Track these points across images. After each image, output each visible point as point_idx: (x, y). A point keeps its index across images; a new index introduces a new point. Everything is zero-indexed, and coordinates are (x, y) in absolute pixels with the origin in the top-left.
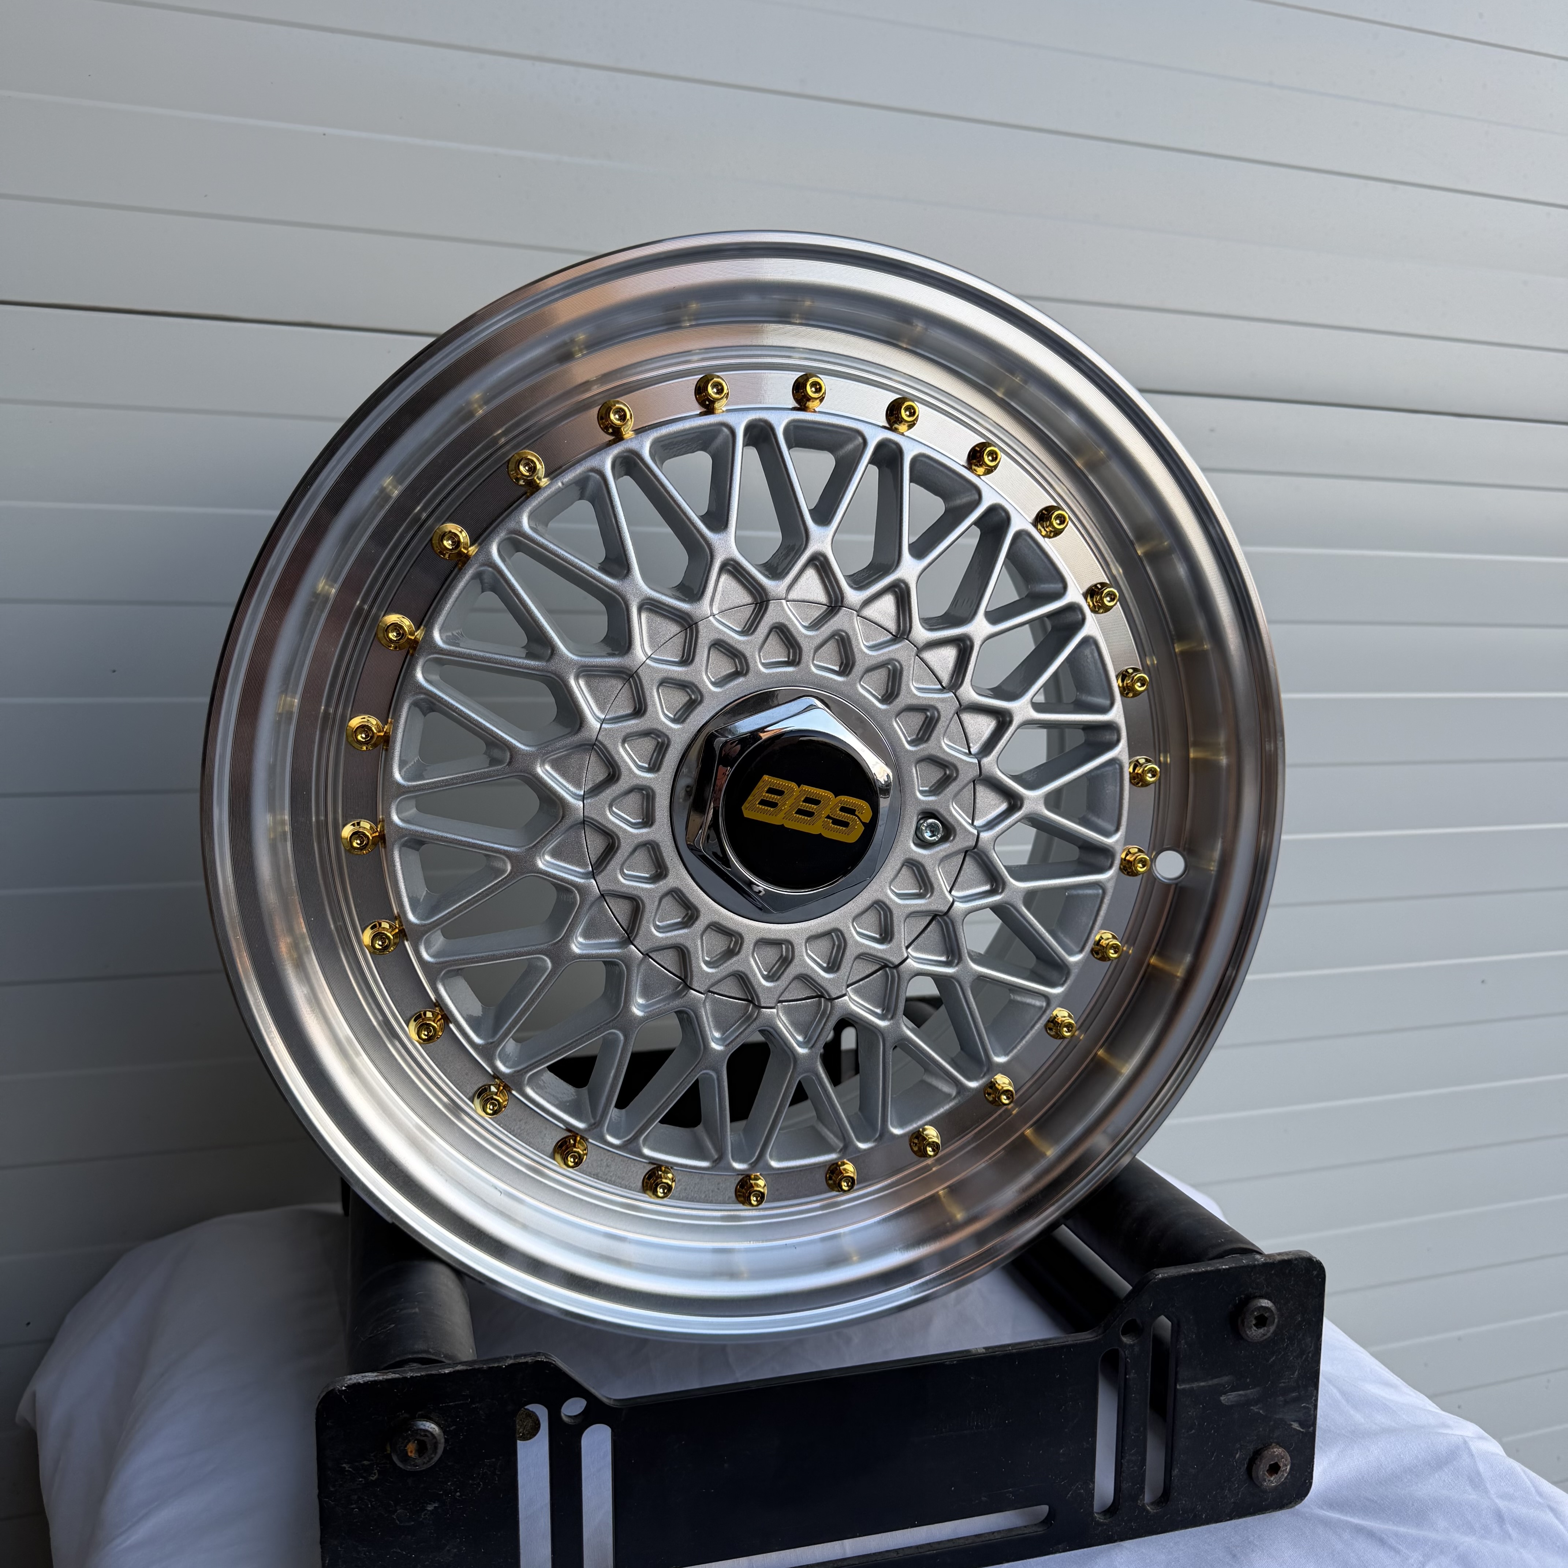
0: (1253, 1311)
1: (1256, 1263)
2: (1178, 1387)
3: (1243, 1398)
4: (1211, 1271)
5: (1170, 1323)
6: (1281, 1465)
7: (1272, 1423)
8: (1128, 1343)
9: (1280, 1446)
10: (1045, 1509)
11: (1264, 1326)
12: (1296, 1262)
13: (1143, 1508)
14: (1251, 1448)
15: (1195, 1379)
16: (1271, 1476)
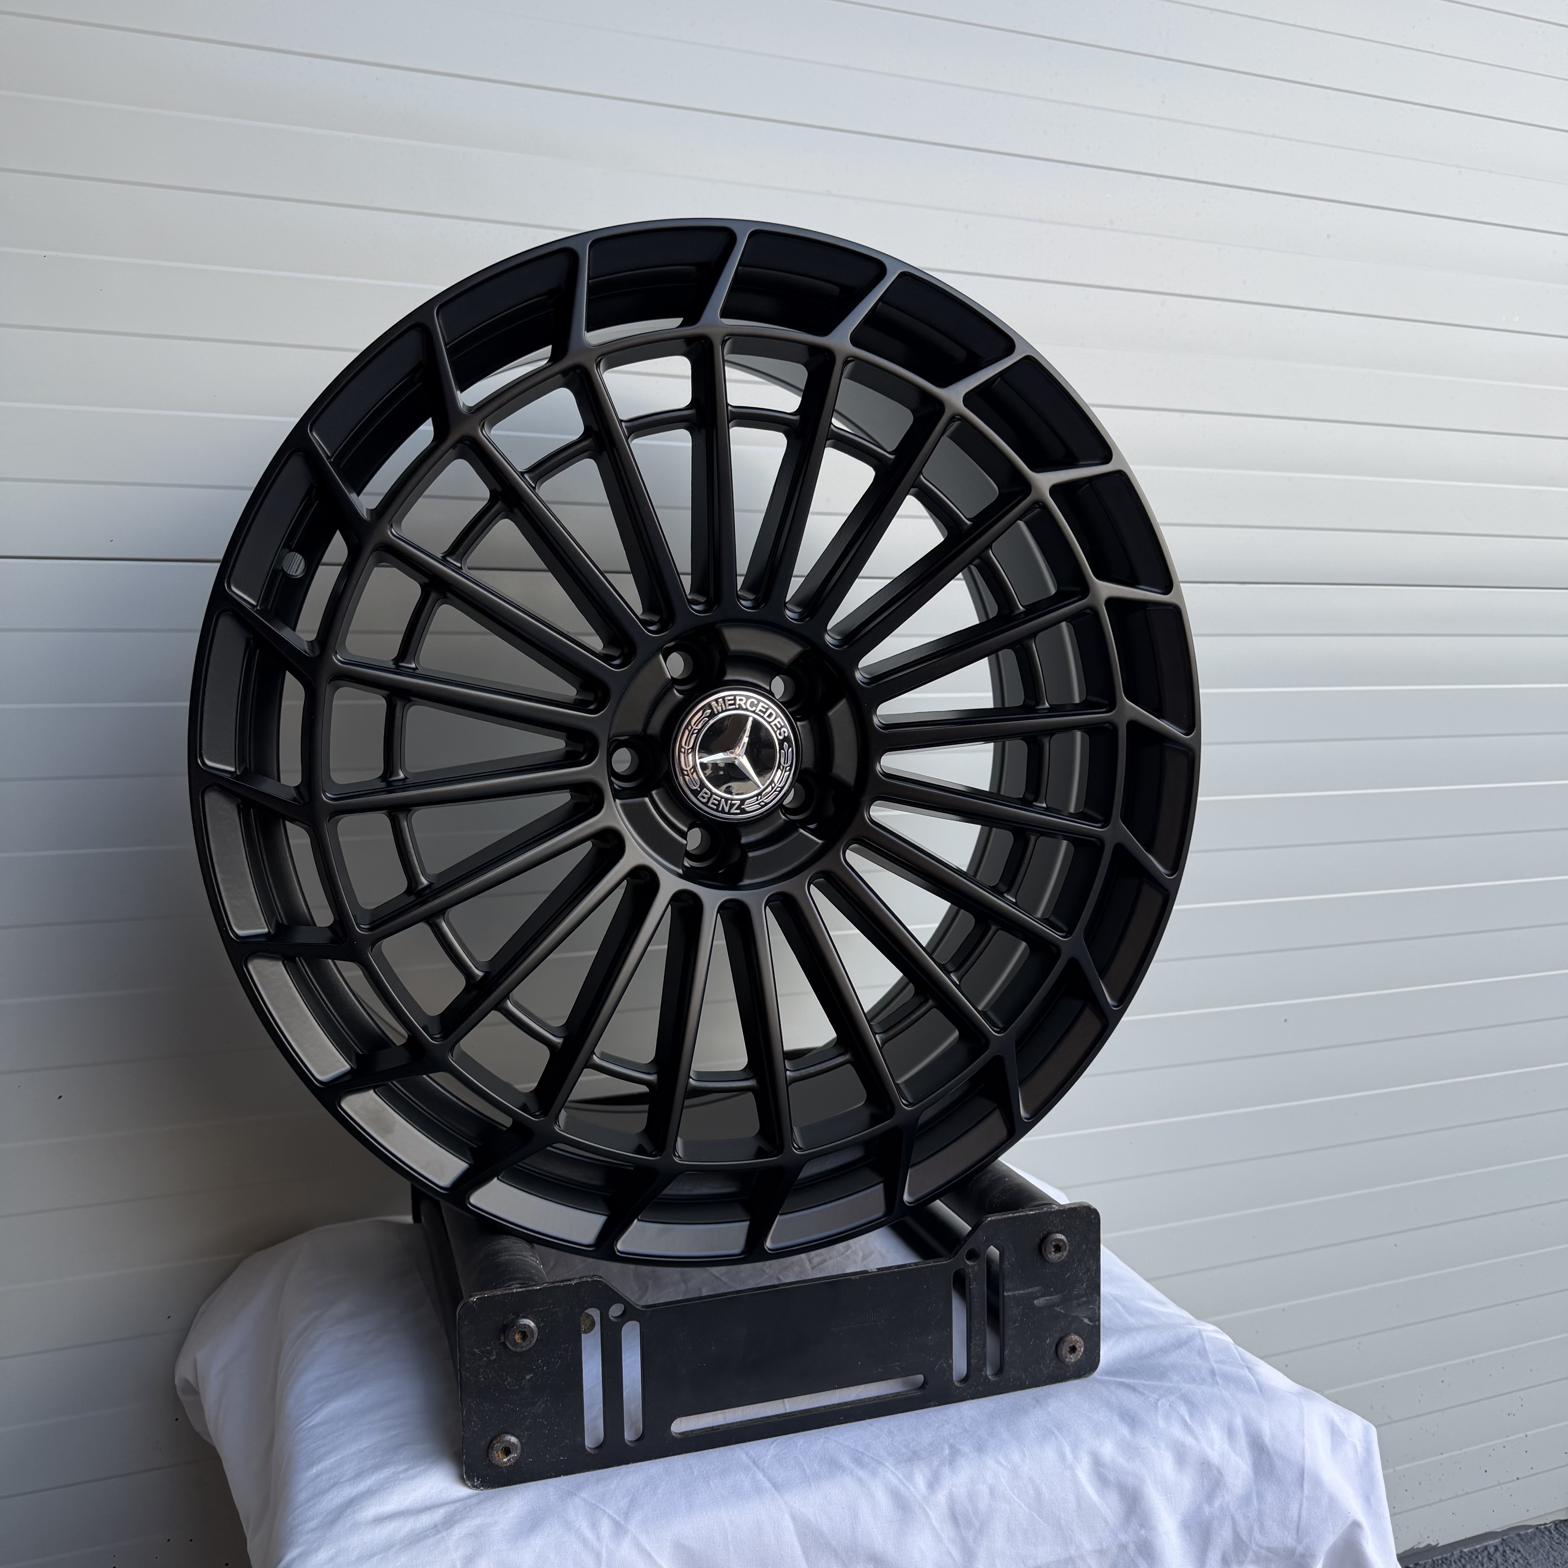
0: (1052, 1242)
1: (1053, 1210)
2: (1005, 1294)
3: (1049, 1302)
4: (1023, 1215)
5: (998, 1252)
6: (1077, 1347)
7: (1070, 1319)
8: (970, 1264)
9: (1076, 1335)
10: (920, 1378)
11: (1060, 1251)
12: (1079, 1209)
13: (986, 1376)
14: (1057, 1336)
15: (1018, 1289)
16: (1071, 1354)
